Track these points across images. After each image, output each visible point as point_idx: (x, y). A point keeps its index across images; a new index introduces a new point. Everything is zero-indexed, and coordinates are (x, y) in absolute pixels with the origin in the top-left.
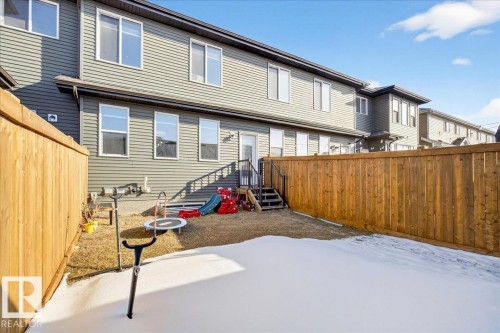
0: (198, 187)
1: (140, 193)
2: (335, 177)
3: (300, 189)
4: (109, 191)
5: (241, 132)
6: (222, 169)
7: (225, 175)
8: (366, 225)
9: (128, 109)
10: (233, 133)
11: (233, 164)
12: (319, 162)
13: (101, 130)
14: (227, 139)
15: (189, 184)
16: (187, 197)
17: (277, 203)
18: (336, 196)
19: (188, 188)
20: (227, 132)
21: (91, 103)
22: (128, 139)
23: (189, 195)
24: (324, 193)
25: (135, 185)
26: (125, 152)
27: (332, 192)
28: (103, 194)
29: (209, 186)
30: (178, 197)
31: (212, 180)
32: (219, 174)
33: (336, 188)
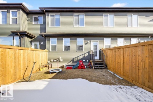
0: (76, 60)
1: (60, 61)
2: (121, 57)
3: (110, 61)
4: (52, 60)
5: (92, 41)
6: (84, 54)
7: (86, 56)
8: (133, 81)
9: (56, 38)
10: (89, 42)
11: (89, 52)
12: (116, 50)
13: (51, 45)
14: (86, 44)
15: (73, 59)
16: (73, 63)
17: (103, 66)
18: (122, 65)
19: (73, 60)
20: (86, 41)
21: (48, 38)
22: (57, 47)
23: (73, 62)
24: (118, 64)
25: (58, 59)
26: (56, 50)
27: (120, 63)
28: (51, 61)
29: (80, 59)
30: (70, 63)
31: (81, 57)
32: (83, 55)
33: (122, 61)
